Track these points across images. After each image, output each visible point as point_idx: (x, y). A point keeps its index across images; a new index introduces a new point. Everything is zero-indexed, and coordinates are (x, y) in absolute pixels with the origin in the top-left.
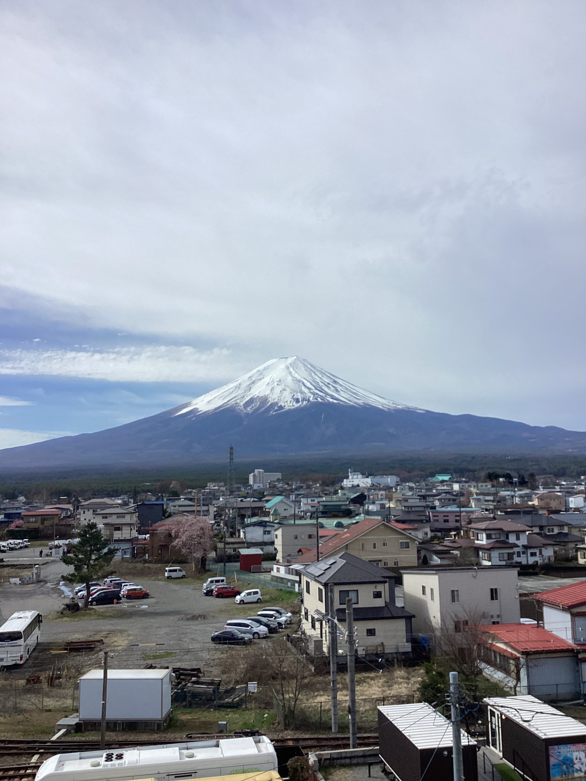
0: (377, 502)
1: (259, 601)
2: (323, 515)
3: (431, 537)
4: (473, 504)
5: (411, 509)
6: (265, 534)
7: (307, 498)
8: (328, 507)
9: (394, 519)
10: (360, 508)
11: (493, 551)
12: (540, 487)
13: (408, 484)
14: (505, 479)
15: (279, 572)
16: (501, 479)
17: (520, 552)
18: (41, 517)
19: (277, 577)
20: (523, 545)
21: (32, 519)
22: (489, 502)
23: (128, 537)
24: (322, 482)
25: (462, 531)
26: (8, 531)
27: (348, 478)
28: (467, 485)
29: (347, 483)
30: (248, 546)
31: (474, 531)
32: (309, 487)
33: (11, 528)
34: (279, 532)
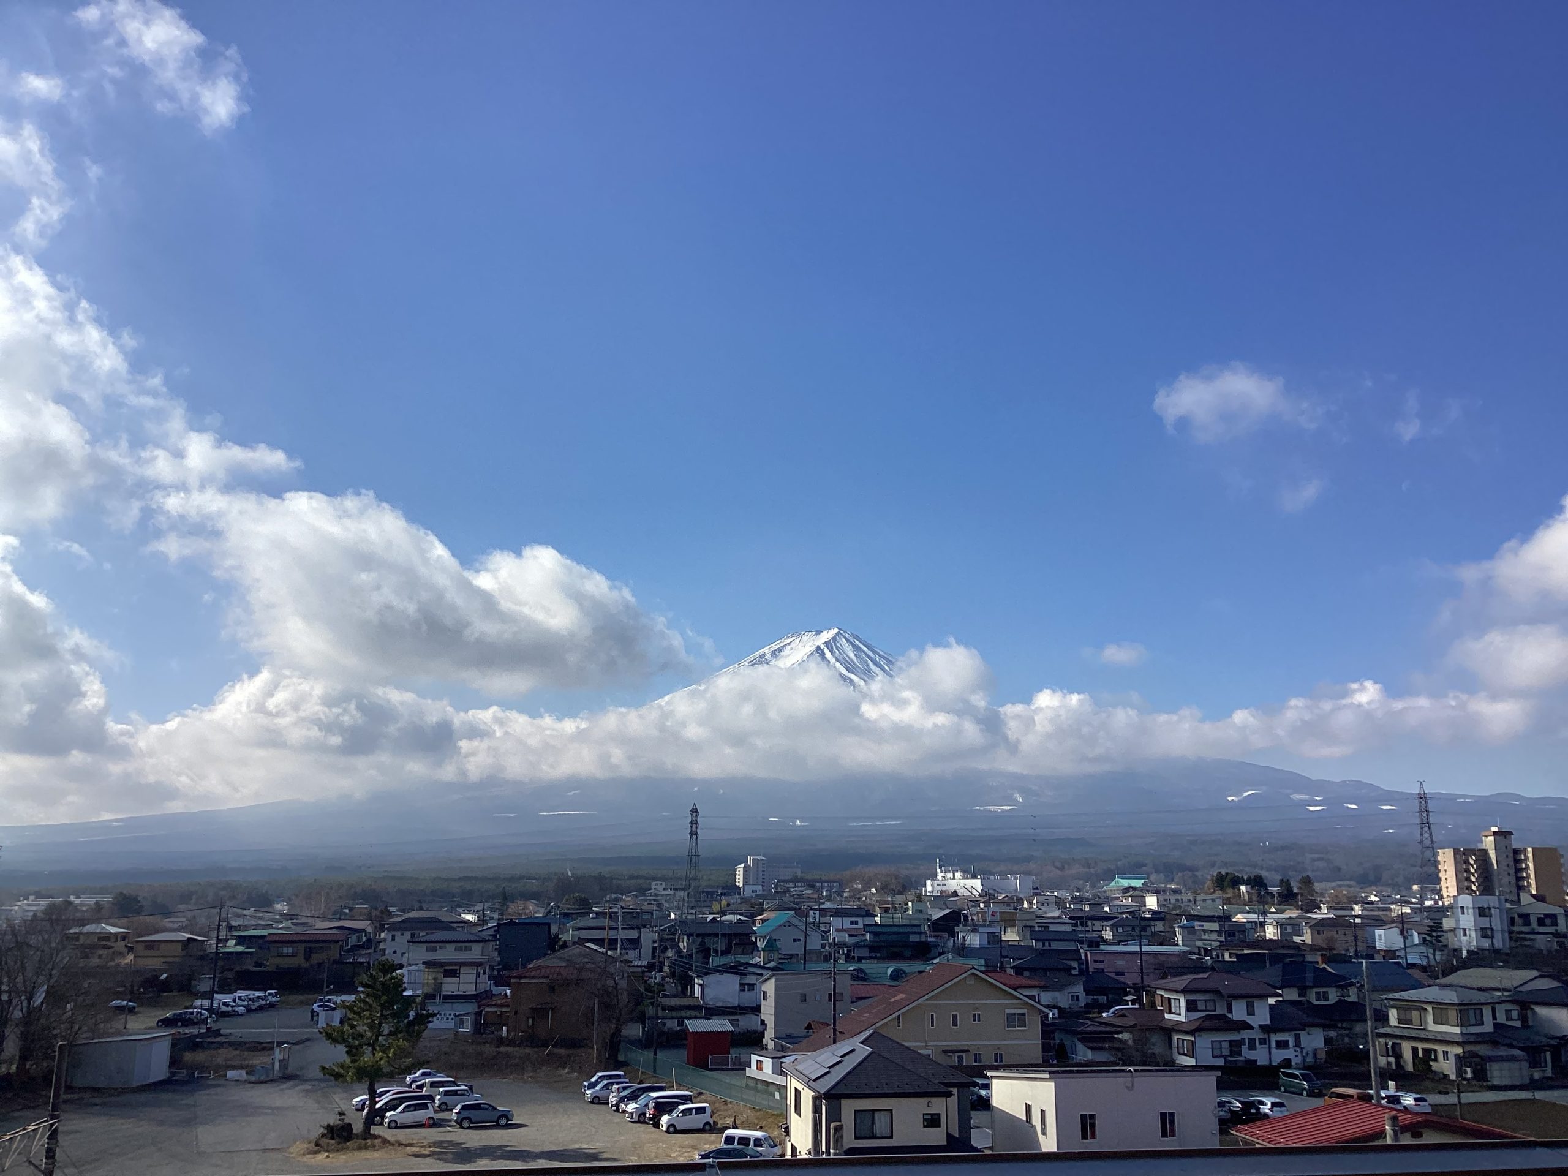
1: (707, 1127)
2: (873, 955)
3: (1087, 1005)
4: (1179, 937)
5: (1050, 945)
6: (744, 990)
7: (842, 917)
8: (882, 938)
9: (1012, 965)
10: (948, 939)
11: (1199, 1036)
12: (1322, 905)
13: (1056, 894)
14: (1252, 888)
15: (761, 1070)
16: (1243, 888)
17: (1255, 1039)
18: (304, 945)
19: (757, 1080)
20: (1260, 1026)
21: (287, 950)
22: (1210, 935)
23: (470, 990)
24: (882, 883)
25: (1144, 993)
26: (238, 972)
27: (934, 877)
28: (1174, 898)
29: (932, 888)
30: (706, 1015)
31: (1162, 993)
32: (855, 894)
33: (246, 966)
34: (769, 987)
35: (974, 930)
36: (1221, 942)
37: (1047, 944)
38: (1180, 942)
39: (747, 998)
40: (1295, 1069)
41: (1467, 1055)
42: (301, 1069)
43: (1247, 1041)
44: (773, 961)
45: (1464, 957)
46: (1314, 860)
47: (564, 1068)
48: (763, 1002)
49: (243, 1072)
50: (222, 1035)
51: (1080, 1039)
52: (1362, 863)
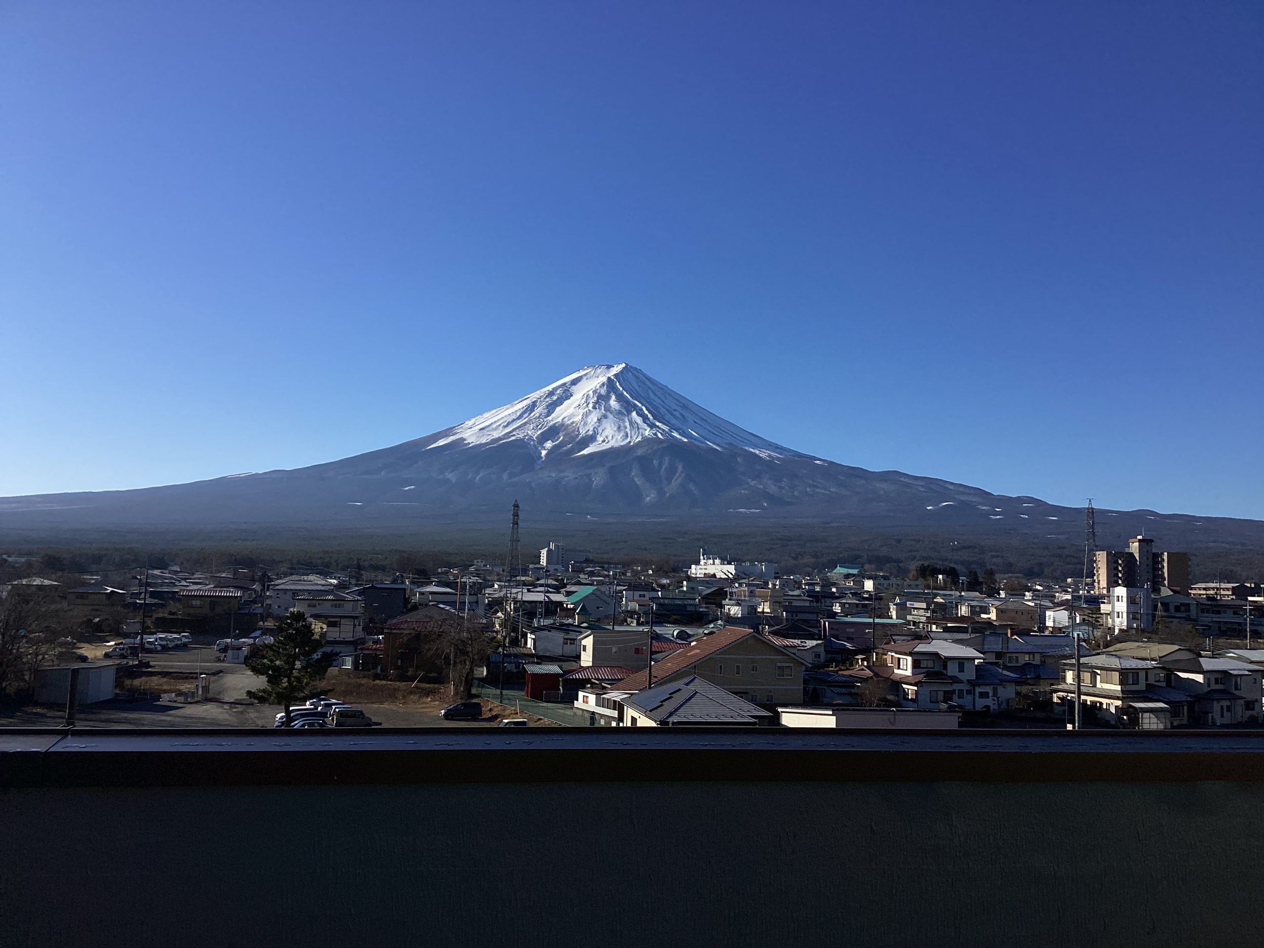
3: (826, 661)
4: (893, 612)
6: (566, 643)
7: (633, 590)
8: (665, 607)
10: (717, 610)
11: (921, 686)
12: (1001, 591)
13: (792, 577)
14: (947, 577)
15: (587, 702)
16: (940, 577)
17: (962, 690)
18: (209, 599)
19: (585, 710)
20: (968, 681)
21: (197, 602)
22: (919, 612)
23: (349, 637)
24: (656, 567)
25: (874, 654)
26: (157, 619)
27: (697, 563)
28: (886, 583)
29: (696, 571)
30: (539, 661)
31: (893, 654)
32: (636, 574)
33: (162, 614)
34: (588, 642)
35: (738, 604)
36: (927, 617)
37: (795, 615)
38: (894, 617)
39: (569, 649)
41: (1125, 707)
42: (220, 693)
43: (957, 691)
44: (585, 622)
45: (1116, 633)
46: (993, 557)
47: (427, 697)
48: (583, 653)
49: (173, 695)
51: (828, 686)
52: (1030, 561)
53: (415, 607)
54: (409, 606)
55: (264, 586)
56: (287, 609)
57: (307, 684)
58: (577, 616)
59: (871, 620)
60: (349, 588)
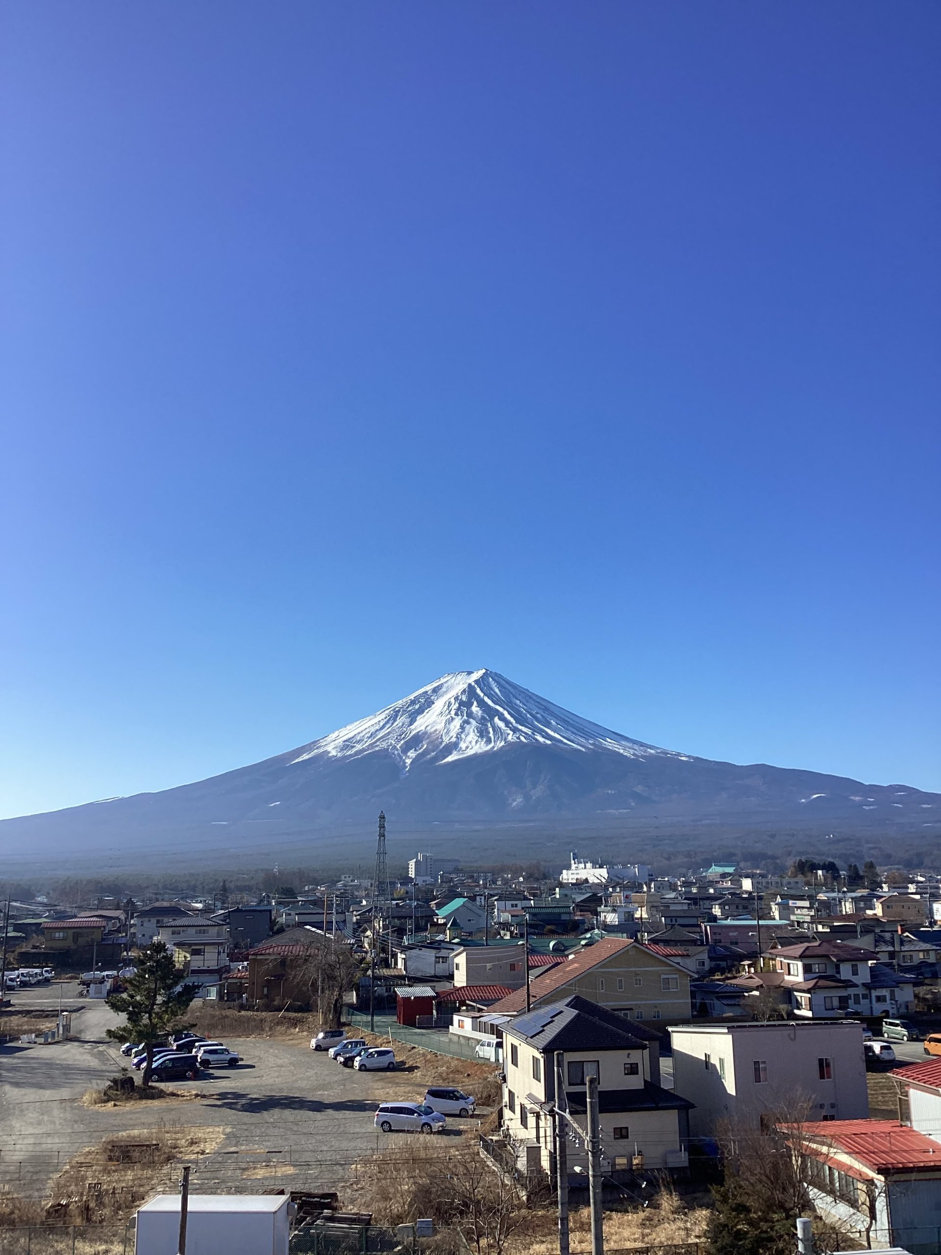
0: (619, 910)
2: (532, 931)
3: (711, 969)
4: (776, 913)
5: (676, 922)
6: (439, 962)
7: (504, 900)
8: (539, 917)
9: (649, 937)
11: (814, 993)
12: (883, 885)
13: (666, 879)
14: (827, 872)
15: (463, 1027)
16: (819, 872)
17: (858, 995)
18: (72, 930)
19: (459, 1036)
20: (863, 984)
21: (59, 935)
22: (802, 912)
23: (213, 965)
24: (527, 873)
25: (762, 959)
26: (21, 954)
27: (568, 868)
28: (764, 880)
29: (568, 877)
30: (411, 983)
31: (782, 959)
32: (506, 882)
33: (26, 948)
34: (461, 960)
35: (614, 911)
36: (811, 916)
37: (674, 919)
38: (777, 917)
39: (441, 968)
40: (893, 1018)
42: (81, 1032)
43: (852, 996)
44: (457, 938)
46: (870, 849)
47: (295, 1028)
48: (456, 972)
49: (33, 1036)
50: (12, 1005)
51: (718, 998)
52: (908, 851)
53: (281, 930)
54: (276, 928)
55: (127, 914)
56: (151, 938)
57: (169, 1021)
58: (448, 931)
59: (755, 922)
60: (214, 912)
